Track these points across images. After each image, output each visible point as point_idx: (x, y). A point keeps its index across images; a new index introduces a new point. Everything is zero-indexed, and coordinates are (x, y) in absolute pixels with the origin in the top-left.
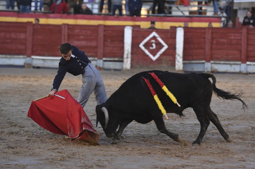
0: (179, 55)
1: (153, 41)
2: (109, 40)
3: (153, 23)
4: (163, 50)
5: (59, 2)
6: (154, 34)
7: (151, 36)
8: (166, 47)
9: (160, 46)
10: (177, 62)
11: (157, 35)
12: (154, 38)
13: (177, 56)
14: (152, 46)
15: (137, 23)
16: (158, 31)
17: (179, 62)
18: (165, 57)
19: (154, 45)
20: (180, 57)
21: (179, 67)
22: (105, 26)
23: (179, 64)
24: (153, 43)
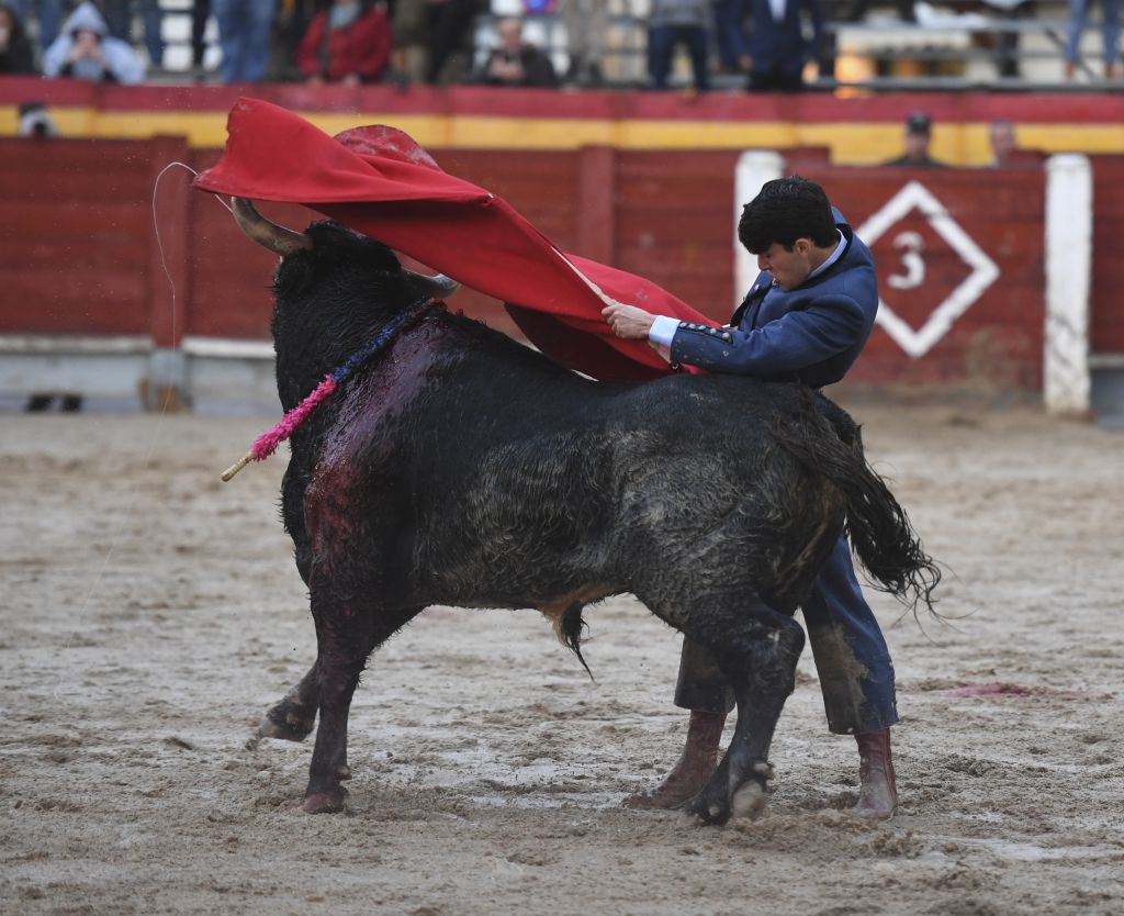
0: (1063, 322)
1: (909, 239)
2: (647, 239)
3: (921, 129)
4: (968, 293)
5: (343, 14)
6: (914, 196)
7: (897, 208)
8: (985, 272)
9: (947, 268)
10: (1052, 365)
11: (930, 205)
12: (915, 219)
13: (1051, 327)
14: (904, 271)
15: (814, 134)
16: (941, 179)
17: (1065, 362)
18: (980, 337)
19: (915, 265)
20: (1072, 333)
21: (1067, 392)
22: (621, 156)
23: (1067, 375)
24: (906, 250)
